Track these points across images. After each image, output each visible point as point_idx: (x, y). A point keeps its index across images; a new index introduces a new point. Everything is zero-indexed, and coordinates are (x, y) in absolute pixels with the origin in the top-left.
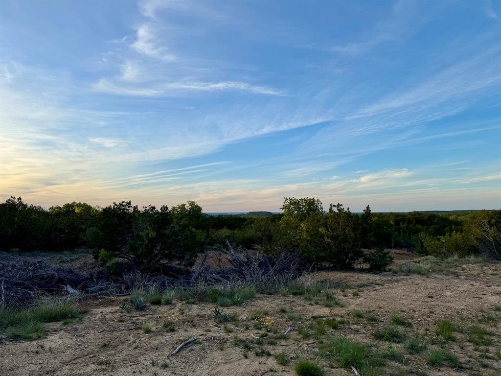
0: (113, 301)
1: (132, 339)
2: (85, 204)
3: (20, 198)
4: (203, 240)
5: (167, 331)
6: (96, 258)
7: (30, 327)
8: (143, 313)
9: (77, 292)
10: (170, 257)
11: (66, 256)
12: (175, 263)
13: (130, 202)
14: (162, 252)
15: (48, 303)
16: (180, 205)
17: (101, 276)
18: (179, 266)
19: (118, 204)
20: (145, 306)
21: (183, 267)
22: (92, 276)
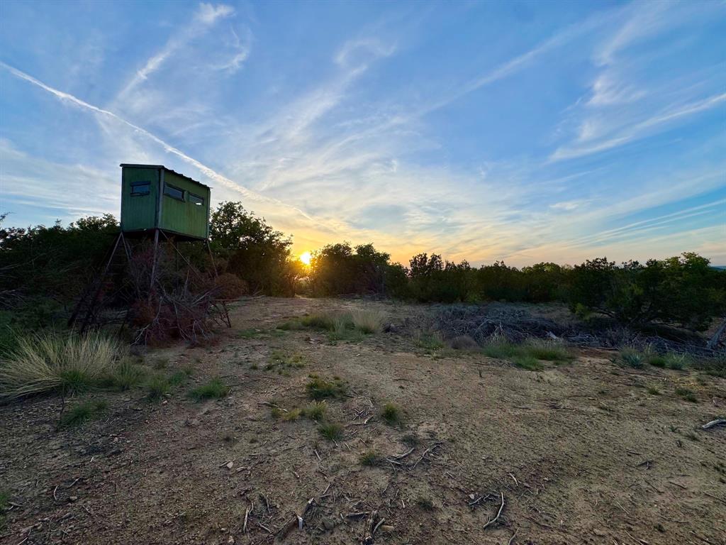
0: (600, 353)
1: (634, 396)
2: (552, 264)
3: (503, 262)
4: (718, 300)
5: (685, 400)
6: (573, 311)
7: (528, 359)
8: (642, 372)
9: (562, 340)
10: (666, 317)
11: (543, 307)
12: (675, 325)
13: (605, 259)
14: (652, 311)
15: (537, 344)
16: (670, 258)
17: (580, 328)
18: (680, 329)
19: (592, 261)
20: (642, 365)
21: (687, 331)
22: (570, 327)
